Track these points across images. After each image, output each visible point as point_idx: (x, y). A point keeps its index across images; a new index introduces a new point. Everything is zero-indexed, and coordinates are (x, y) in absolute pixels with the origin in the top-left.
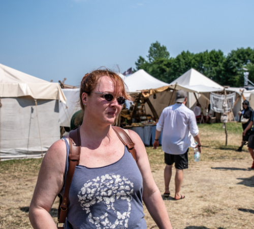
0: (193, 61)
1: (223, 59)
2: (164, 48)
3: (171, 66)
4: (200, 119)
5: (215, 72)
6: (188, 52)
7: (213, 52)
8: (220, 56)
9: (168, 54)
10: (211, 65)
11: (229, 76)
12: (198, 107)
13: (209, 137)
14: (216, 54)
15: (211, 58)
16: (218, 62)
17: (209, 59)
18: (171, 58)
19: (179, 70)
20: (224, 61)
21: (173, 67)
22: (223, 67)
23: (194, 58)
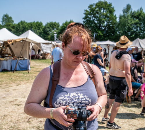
0: (27, 26)
1: (42, 26)
2: (11, 18)
3: (15, 28)
4: (34, 57)
5: (38, 33)
6: (24, 21)
7: (37, 22)
8: (41, 25)
9: (13, 21)
10: (37, 29)
11: (45, 35)
12: (33, 51)
13: (41, 66)
14: (39, 24)
15: (36, 25)
16: (40, 28)
17: (35, 26)
18: (15, 24)
19: (19, 30)
20: (43, 27)
21: (16, 29)
22: (43, 30)
23: (27, 25)
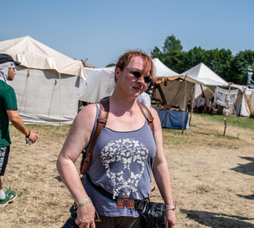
0: (203, 57)
1: (231, 57)
2: (178, 42)
3: (183, 59)
5: (222, 69)
6: (200, 48)
7: (222, 50)
8: (228, 55)
9: (181, 48)
10: (219, 62)
11: (234, 74)
13: (210, 126)
14: (225, 53)
15: (220, 56)
16: (225, 60)
17: (218, 56)
18: (184, 52)
19: (189, 63)
20: (231, 60)
21: (184, 60)
22: (230, 65)
23: (204, 54)
